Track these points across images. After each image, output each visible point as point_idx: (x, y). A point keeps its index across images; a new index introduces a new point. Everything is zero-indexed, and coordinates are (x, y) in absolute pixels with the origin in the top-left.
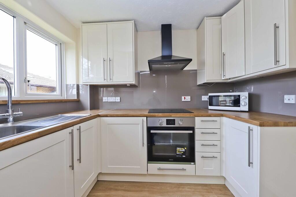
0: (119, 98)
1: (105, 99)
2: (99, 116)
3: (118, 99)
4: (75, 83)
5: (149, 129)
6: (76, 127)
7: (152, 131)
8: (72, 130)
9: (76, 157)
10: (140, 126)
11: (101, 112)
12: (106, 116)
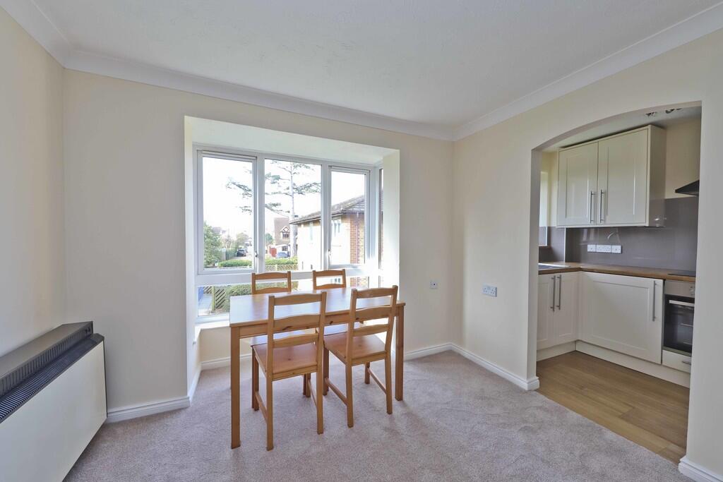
0: (619, 247)
1: (591, 248)
2: (580, 269)
3: (617, 249)
4: (546, 226)
5: (667, 298)
6: (557, 275)
7: (671, 302)
8: (555, 276)
9: (557, 303)
10: (649, 292)
11: (582, 266)
12: (592, 271)
